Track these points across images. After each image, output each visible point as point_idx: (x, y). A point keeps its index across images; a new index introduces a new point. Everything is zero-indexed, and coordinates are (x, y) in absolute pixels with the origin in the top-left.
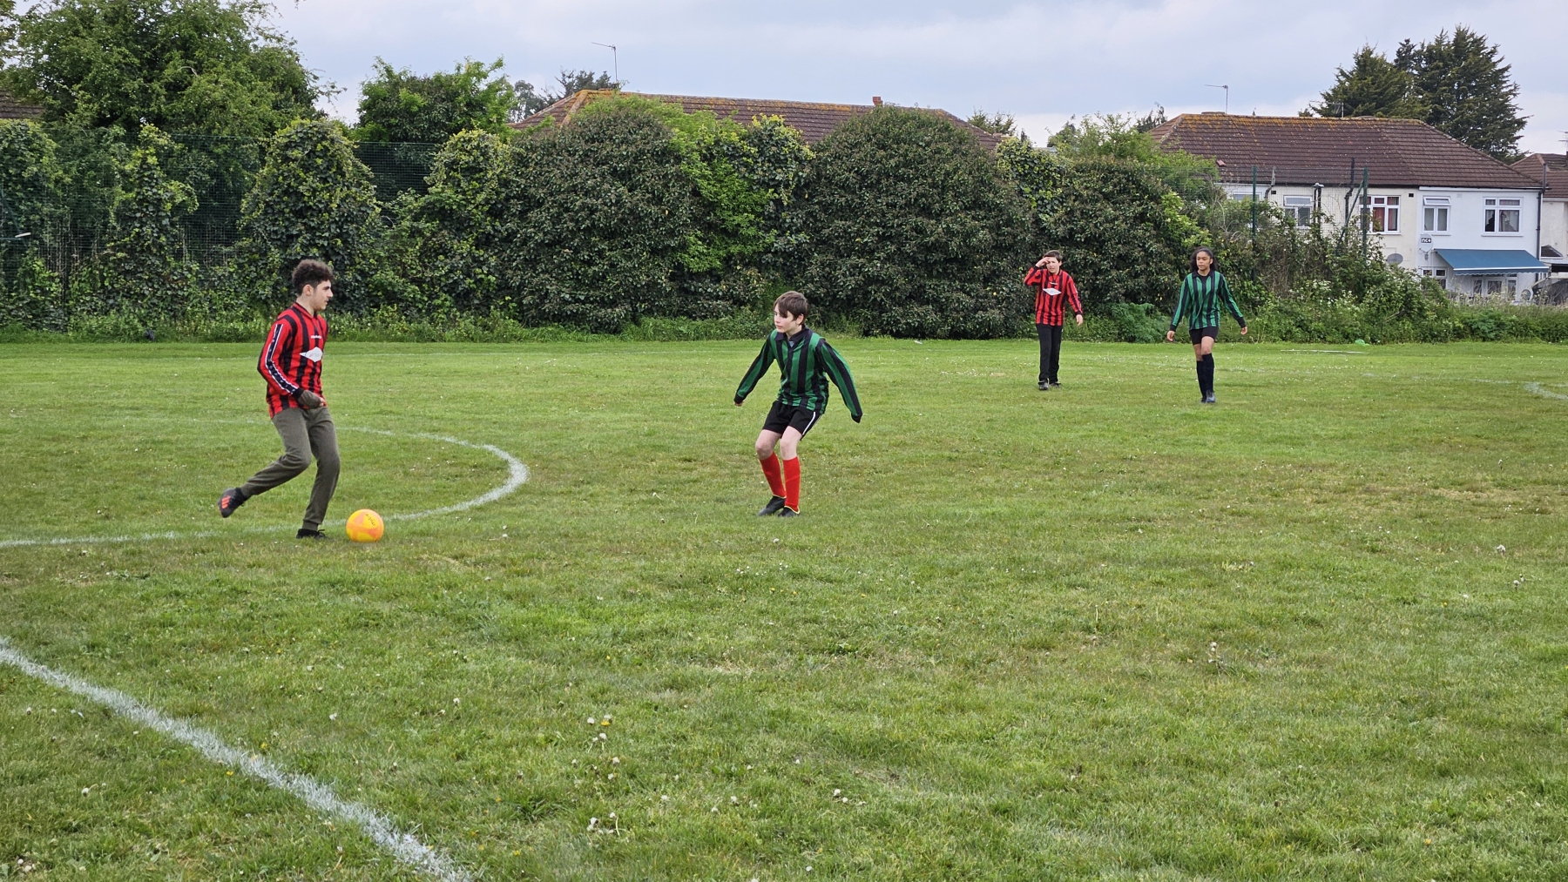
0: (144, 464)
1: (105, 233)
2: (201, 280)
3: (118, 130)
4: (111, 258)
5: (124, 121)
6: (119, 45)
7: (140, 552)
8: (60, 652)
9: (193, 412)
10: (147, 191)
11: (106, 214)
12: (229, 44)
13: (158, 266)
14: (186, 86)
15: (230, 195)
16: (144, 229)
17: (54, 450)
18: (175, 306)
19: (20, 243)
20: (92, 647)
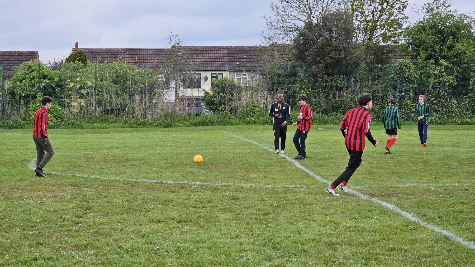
0: (445, 162)
1: (428, 92)
2: (457, 106)
3: (432, 61)
4: (430, 100)
5: (434, 58)
6: (433, 35)
7: (449, 189)
8: (430, 219)
9: (458, 147)
10: (441, 79)
11: (429, 86)
12: (467, 34)
13: (444, 102)
14: (453, 47)
15: (466, 80)
16: (440, 91)
17: (418, 157)
18: (449, 114)
19: (403, 95)
20: (439, 218)
